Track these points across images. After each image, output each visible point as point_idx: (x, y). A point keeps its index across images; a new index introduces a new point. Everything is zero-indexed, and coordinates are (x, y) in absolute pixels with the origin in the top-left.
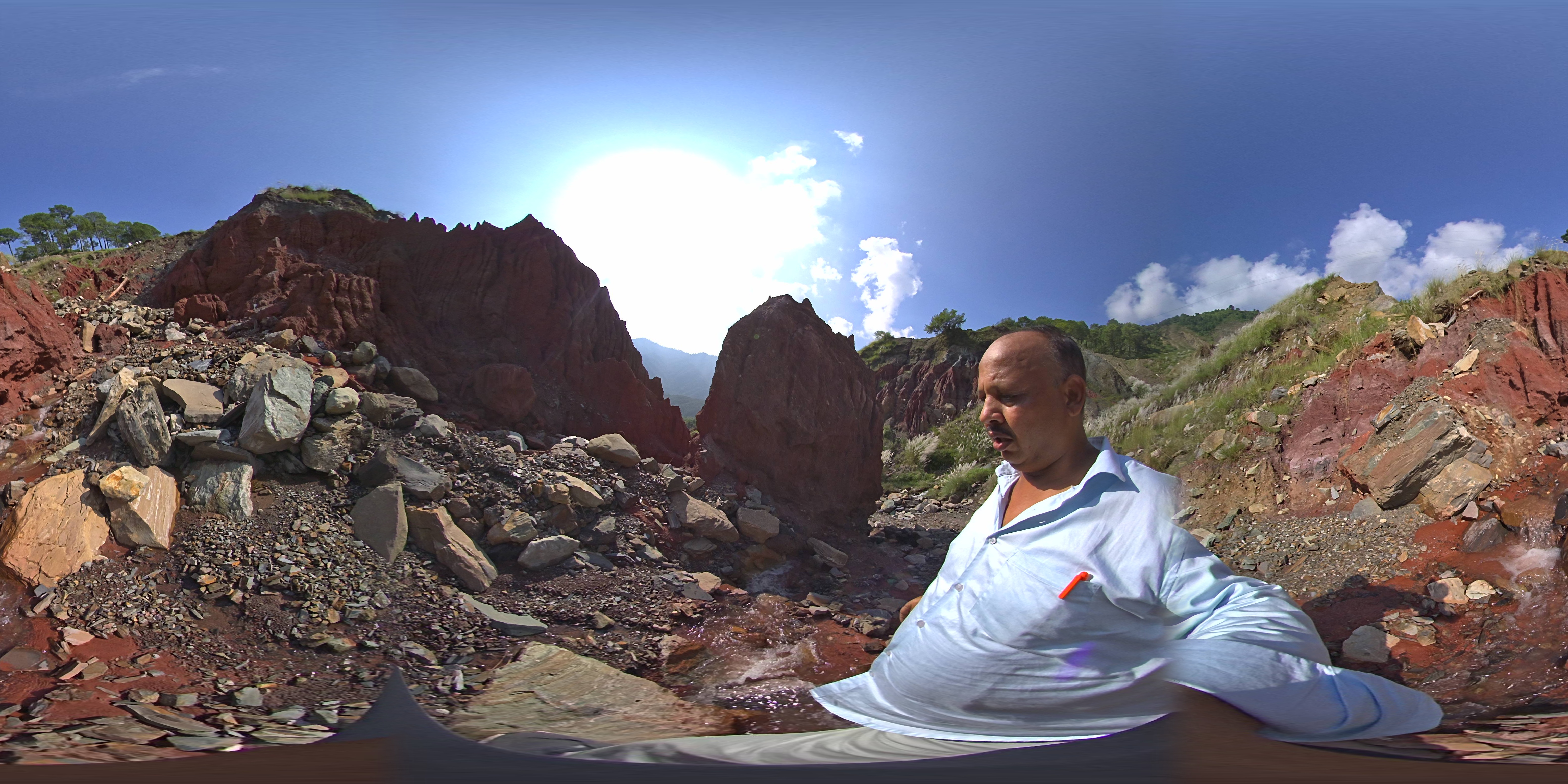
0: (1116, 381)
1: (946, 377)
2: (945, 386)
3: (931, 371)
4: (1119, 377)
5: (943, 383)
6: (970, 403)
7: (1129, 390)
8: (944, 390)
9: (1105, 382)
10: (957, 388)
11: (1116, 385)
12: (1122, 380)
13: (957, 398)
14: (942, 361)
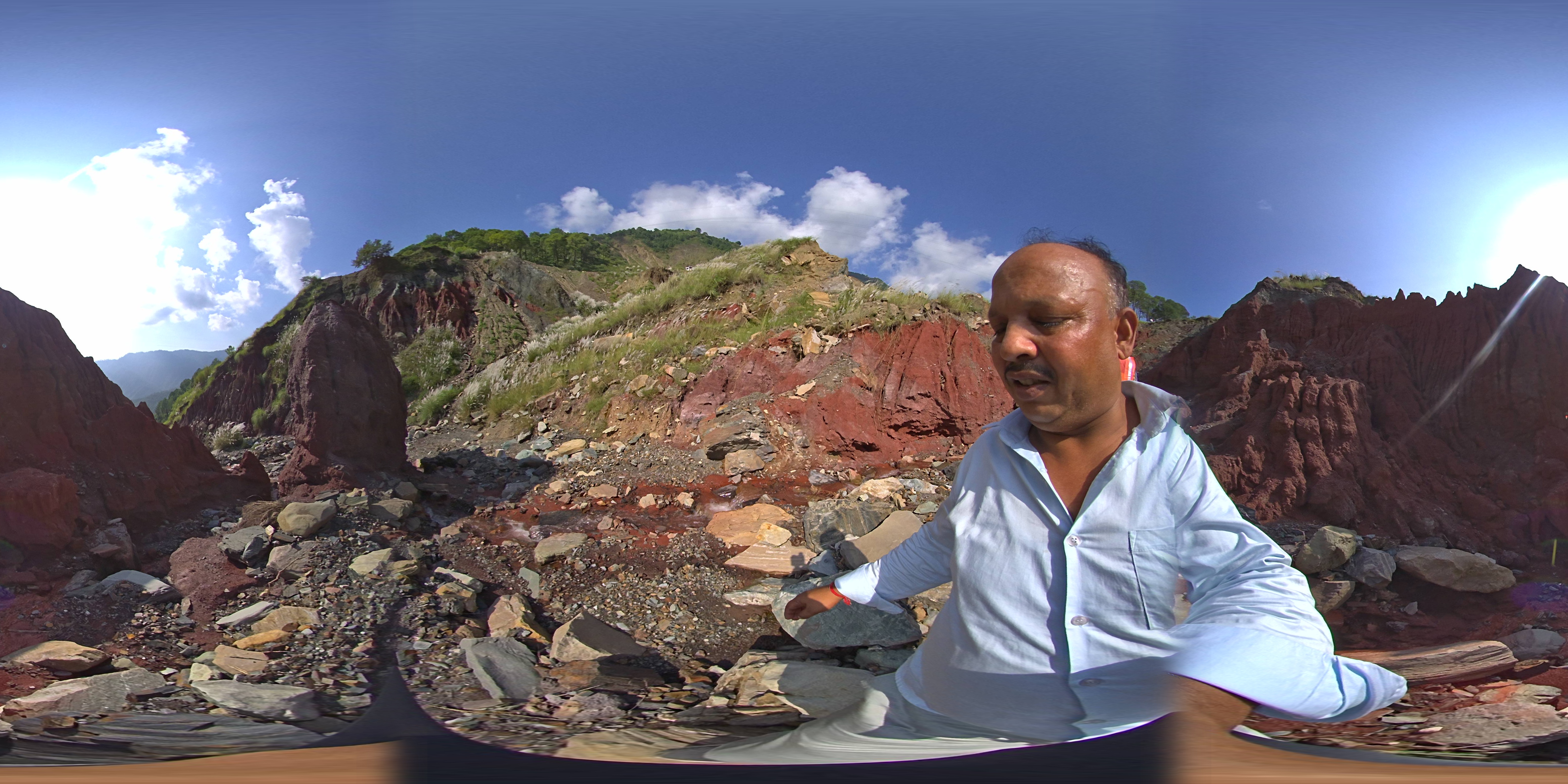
0: (559, 295)
1: (388, 308)
2: (390, 317)
3: (371, 304)
4: (563, 290)
5: (388, 313)
6: (419, 329)
7: (573, 304)
8: (390, 320)
9: (548, 296)
10: (402, 316)
11: (560, 300)
12: (567, 295)
13: (405, 325)
14: (379, 292)
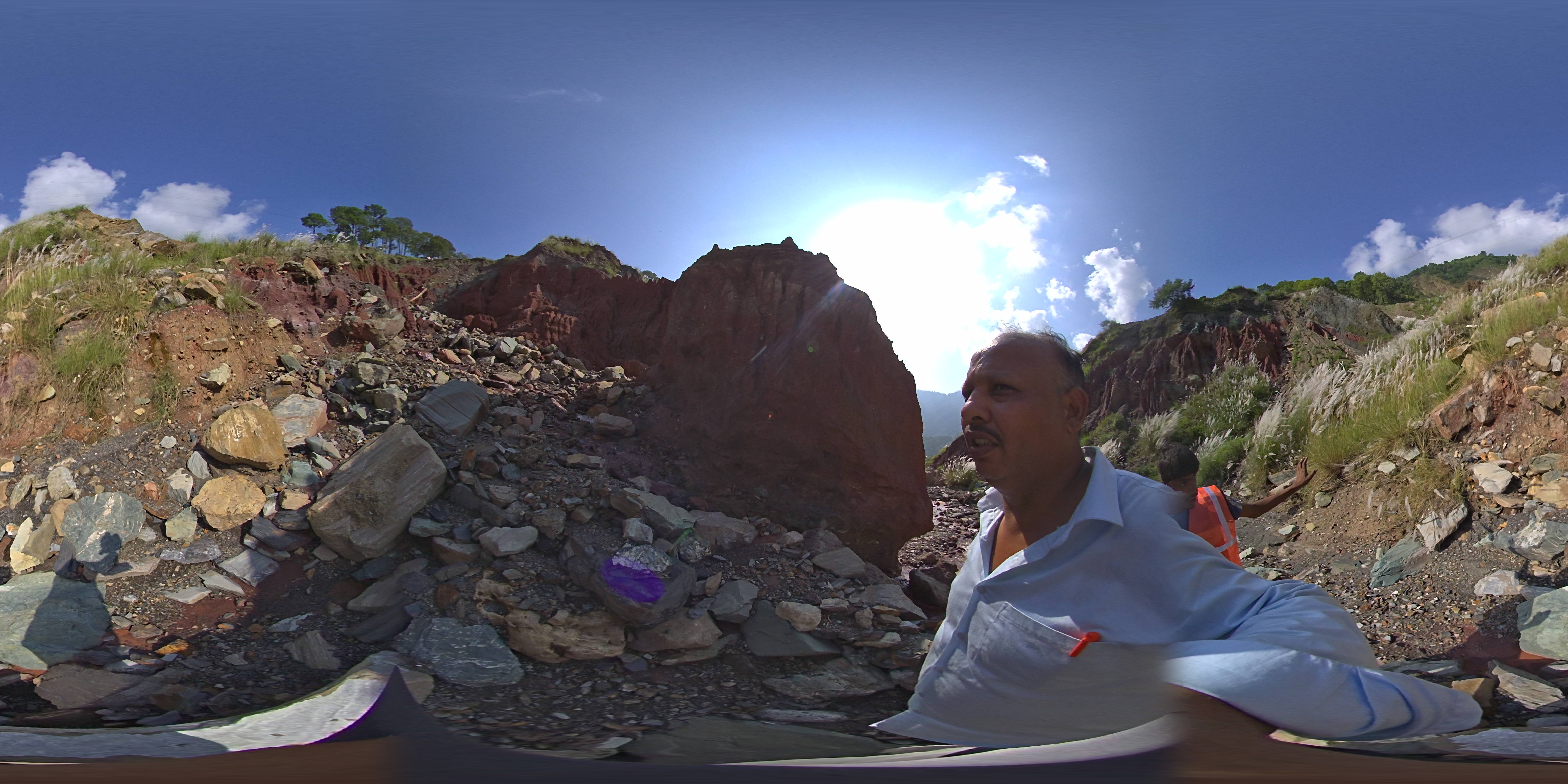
0: (1382, 320)
4: (1386, 316)
6: (1216, 369)
9: (1370, 323)
11: (1384, 325)
12: (1390, 319)
14: (1176, 333)
